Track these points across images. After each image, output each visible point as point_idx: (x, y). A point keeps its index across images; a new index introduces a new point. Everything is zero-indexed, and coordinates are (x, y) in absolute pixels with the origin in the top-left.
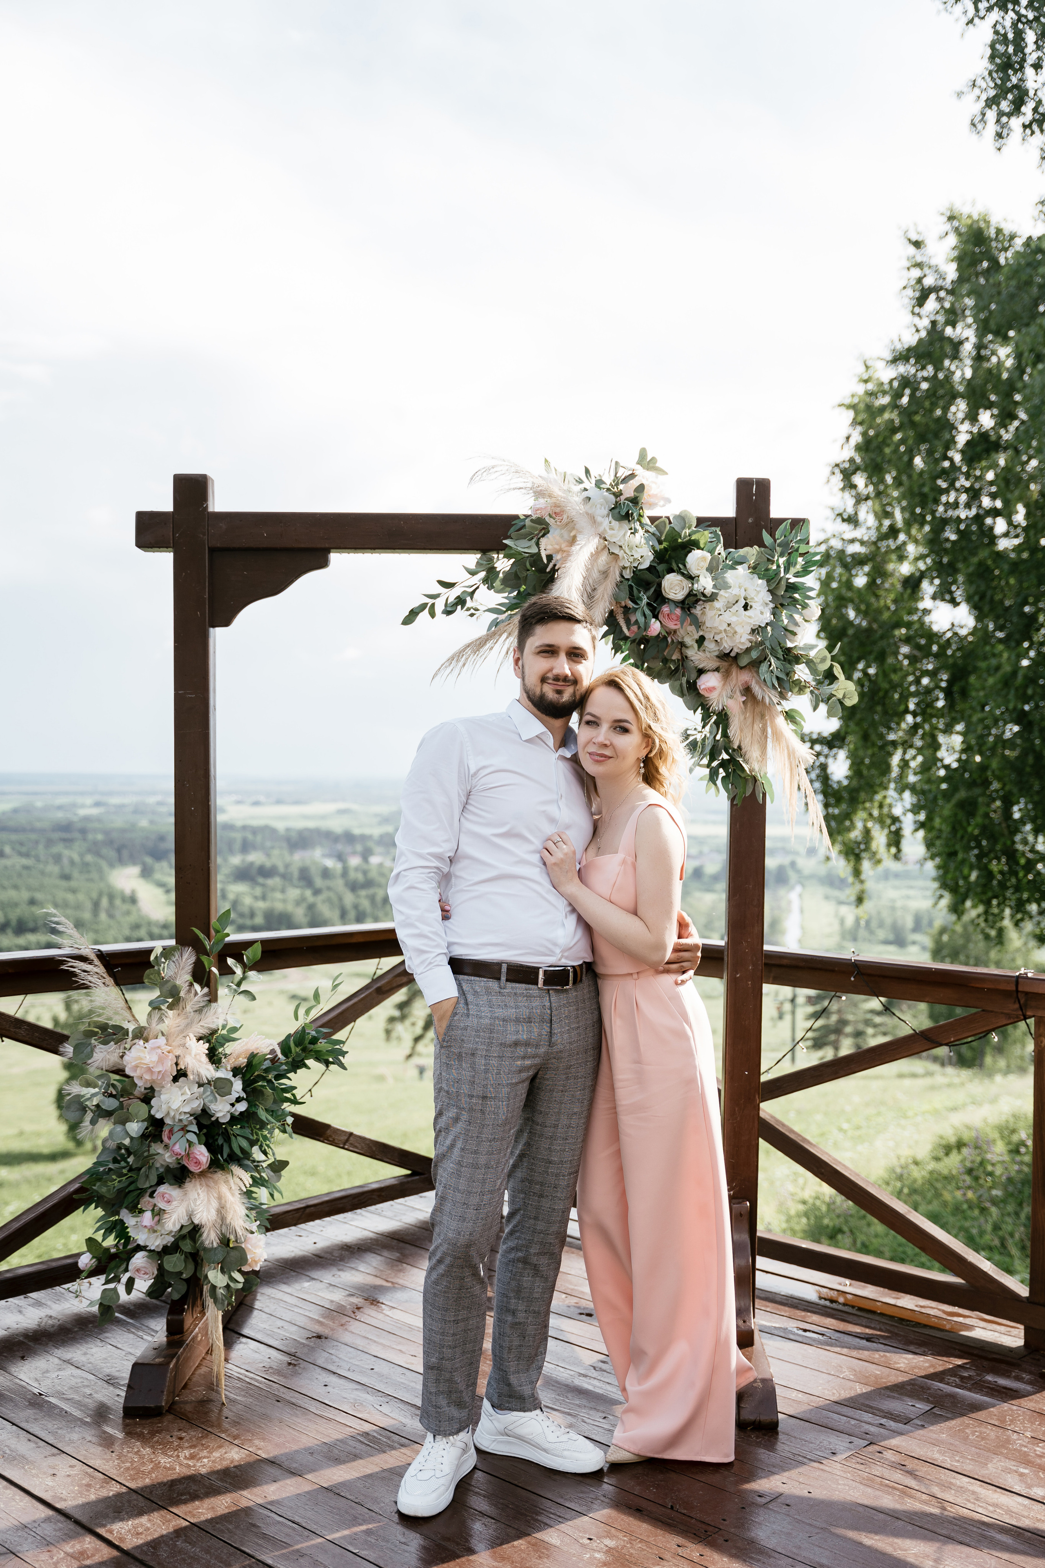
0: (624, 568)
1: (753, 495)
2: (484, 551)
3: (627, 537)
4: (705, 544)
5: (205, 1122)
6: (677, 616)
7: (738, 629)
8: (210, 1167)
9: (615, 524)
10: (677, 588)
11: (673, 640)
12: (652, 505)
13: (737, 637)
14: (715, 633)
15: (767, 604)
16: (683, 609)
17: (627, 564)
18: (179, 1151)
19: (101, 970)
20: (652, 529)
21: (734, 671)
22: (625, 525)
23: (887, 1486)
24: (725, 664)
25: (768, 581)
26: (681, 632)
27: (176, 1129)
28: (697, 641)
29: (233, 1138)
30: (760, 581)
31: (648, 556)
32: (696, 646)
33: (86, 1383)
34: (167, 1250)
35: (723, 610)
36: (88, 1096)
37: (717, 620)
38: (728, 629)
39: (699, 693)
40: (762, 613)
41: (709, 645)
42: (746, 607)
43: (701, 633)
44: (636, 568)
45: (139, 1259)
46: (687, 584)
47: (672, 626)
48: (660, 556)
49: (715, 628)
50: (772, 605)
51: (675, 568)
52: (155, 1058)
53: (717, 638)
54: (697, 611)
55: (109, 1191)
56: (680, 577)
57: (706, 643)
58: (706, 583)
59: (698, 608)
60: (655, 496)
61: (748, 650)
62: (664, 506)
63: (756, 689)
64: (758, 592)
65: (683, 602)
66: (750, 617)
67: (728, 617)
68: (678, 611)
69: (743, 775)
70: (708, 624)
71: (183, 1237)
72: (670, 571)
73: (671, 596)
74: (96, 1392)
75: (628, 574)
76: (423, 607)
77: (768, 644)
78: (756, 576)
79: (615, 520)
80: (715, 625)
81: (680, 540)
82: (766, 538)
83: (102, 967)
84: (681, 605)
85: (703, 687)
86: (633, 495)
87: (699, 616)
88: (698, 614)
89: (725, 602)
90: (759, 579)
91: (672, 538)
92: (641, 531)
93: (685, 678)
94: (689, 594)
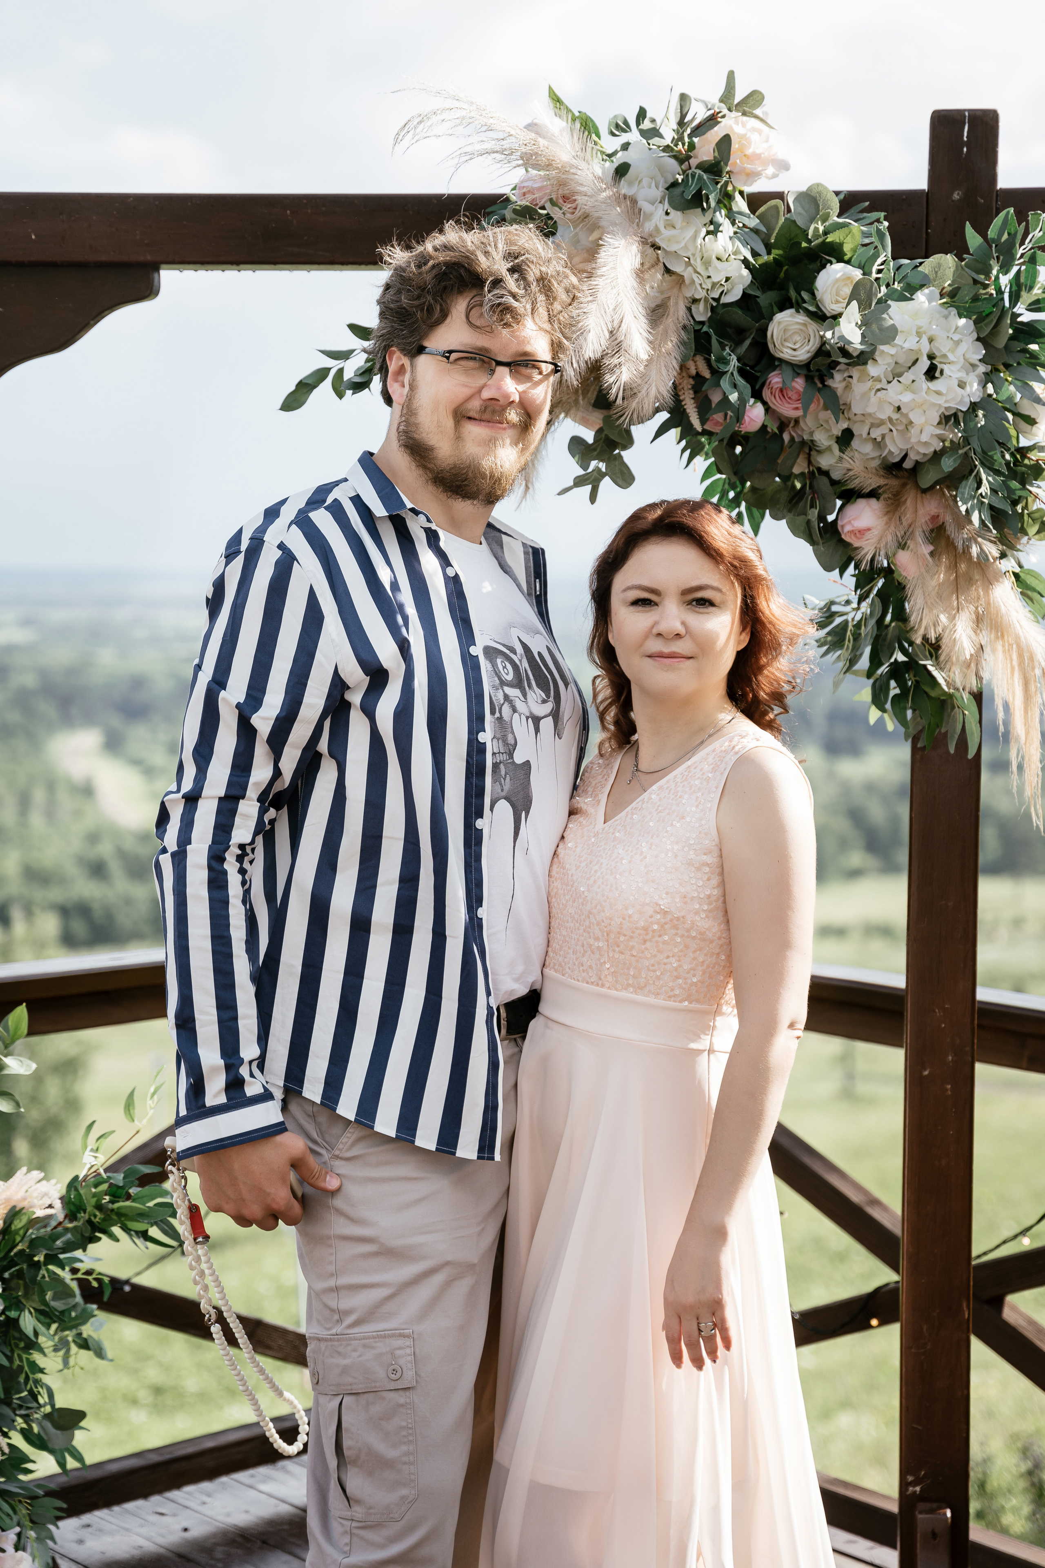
0: (695, 301)
1: (963, 144)
3: (699, 241)
4: (854, 251)
6: (798, 392)
7: (912, 416)
9: (676, 216)
10: (797, 338)
11: (790, 439)
12: (752, 176)
13: (913, 431)
14: (872, 425)
15: (974, 366)
16: (809, 379)
17: (700, 294)
20: (753, 222)
21: (910, 497)
22: (698, 219)
24: (894, 483)
25: (978, 320)
26: (808, 423)
28: (838, 440)
30: (963, 321)
31: (741, 276)
32: (836, 449)
35: (884, 381)
37: (874, 399)
38: (895, 416)
39: (844, 541)
40: (962, 385)
41: (861, 448)
42: (931, 373)
43: (845, 425)
44: (717, 300)
46: (814, 331)
47: (787, 410)
48: (764, 276)
49: (870, 415)
50: (982, 368)
51: (793, 299)
53: (876, 433)
54: (837, 382)
56: (801, 318)
57: (855, 443)
58: (850, 330)
59: (838, 376)
60: (758, 157)
61: (937, 456)
62: (775, 176)
63: (951, 531)
64: (958, 343)
65: (807, 365)
66: (938, 393)
67: (896, 394)
68: (799, 383)
69: (933, 694)
70: (856, 409)
72: (784, 305)
73: (786, 353)
75: (702, 313)
76: (321, 374)
77: (974, 443)
78: (954, 311)
79: (676, 208)
80: (870, 410)
81: (804, 245)
82: (973, 236)
84: (804, 372)
85: (848, 528)
86: (712, 158)
87: (839, 392)
88: (837, 388)
89: (888, 364)
90: (960, 316)
91: (790, 240)
92: (729, 229)
93: (816, 512)
94: (819, 350)
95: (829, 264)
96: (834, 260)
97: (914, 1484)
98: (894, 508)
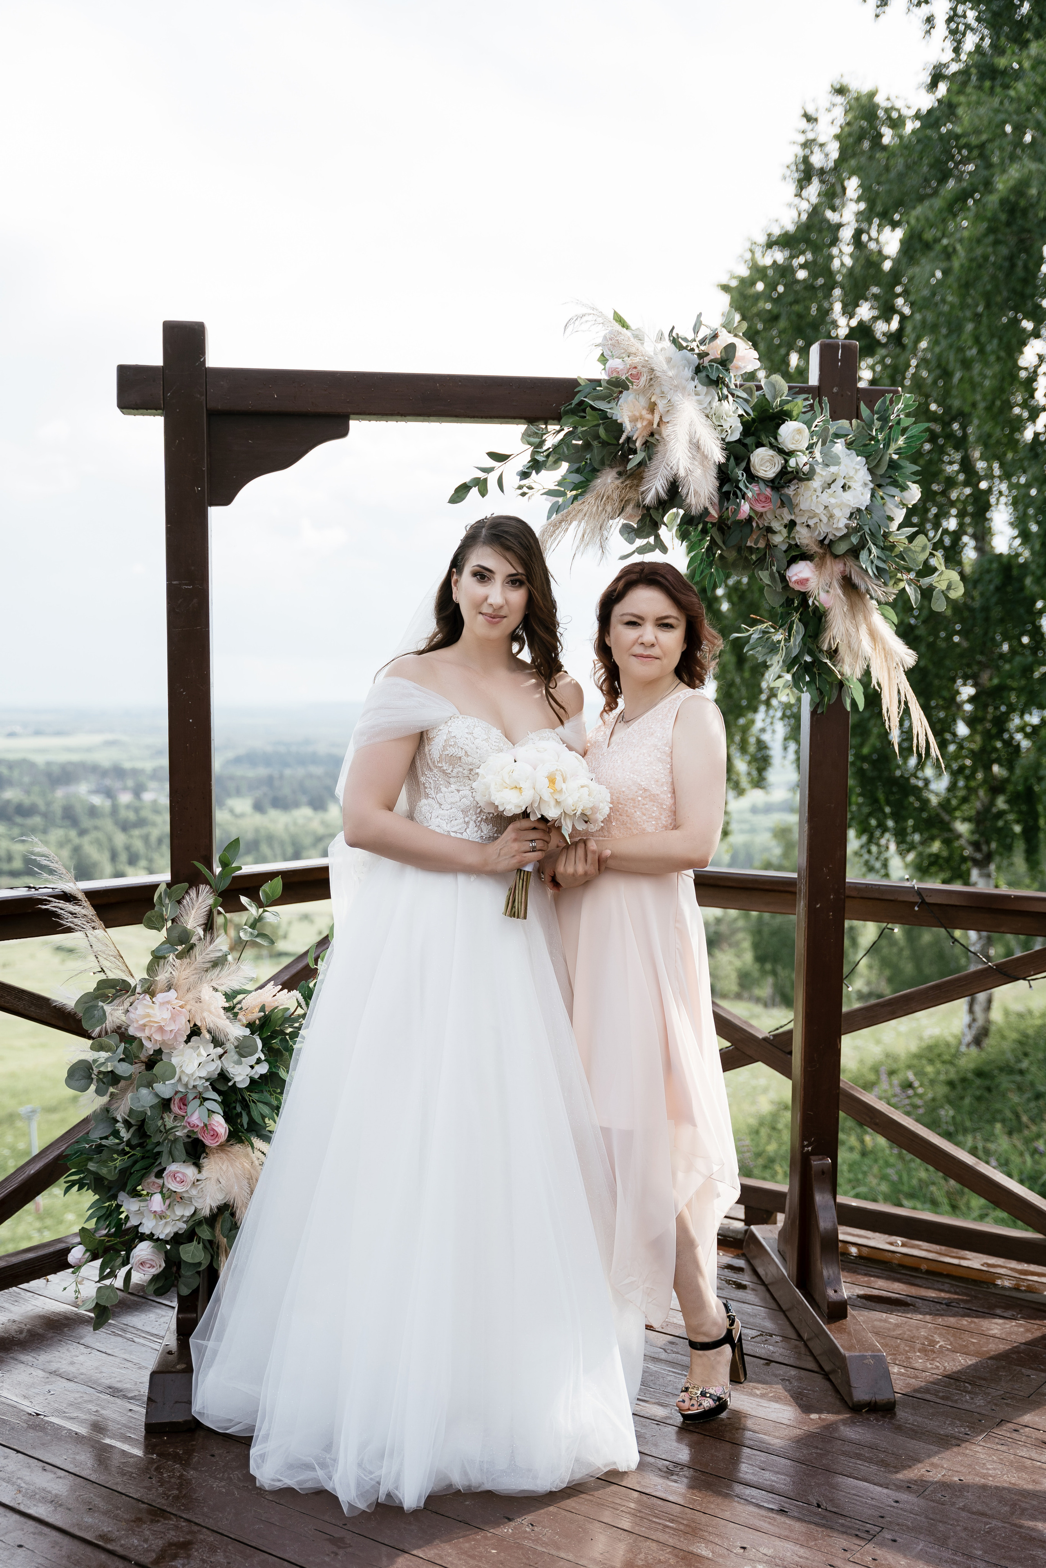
1: (839, 360)
2: (531, 420)
3: (714, 404)
4: (798, 415)
5: (223, 1088)
6: (767, 497)
8: (228, 1140)
9: (702, 389)
10: (768, 464)
11: (758, 525)
13: (833, 522)
14: (809, 517)
15: (866, 484)
16: (774, 488)
18: (197, 1122)
19: (90, 911)
20: (744, 395)
21: (829, 561)
22: (713, 391)
23: (1040, 1468)
24: (821, 551)
25: (867, 458)
26: (770, 516)
27: (191, 1097)
28: (785, 526)
29: (252, 1105)
30: (859, 458)
31: (737, 426)
32: (785, 532)
33: (86, 1398)
34: (177, 1239)
35: (820, 490)
36: (102, 1060)
37: (812, 501)
38: (824, 512)
39: (788, 585)
40: (861, 494)
42: (844, 488)
43: (793, 517)
44: (724, 440)
45: (143, 1250)
46: (779, 461)
47: (759, 509)
48: (748, 427)
49: (809, 511)
50: (872, 485)
51: (765, 441)
52: (167, 1015)
53: (811, 523)
54: (790, 491)
55: (110, 1171)
56: (771, 452)
57: (798, 528)
58: (801, 460)
59: (793, 488)
60: (743, 357)
61: (845, 537)
63: (856, 579)
64: (857, 471)
65: (772, 481)
66: (849, 499)
67: (826, 498)
68: (768, 492)
69: (830, 679)
70: (801, 506)
71: (199, 1223)
72: (760, 445)
73: (761, 473)
74: (103, 1408)
76: (473, 482)
77: (866, 529)
78: (854, 453)
79: (703, 384)
80: (810, 507)
81: (771, 410)
82: (864, 411)
83: (91, 908)
84: (772, 484)
85: (794, 579)
86: (719, 356)
87: (792, 497)
88: (791, 494)
89: (821, 480)
90: (858, 456)
91: (762, 408)
92: (730, 398)
93: (774, 568)
94: (781, 471)
95: (786, 421)
96: (788, 419)
97: (808, 1146)
98: (820, 566)
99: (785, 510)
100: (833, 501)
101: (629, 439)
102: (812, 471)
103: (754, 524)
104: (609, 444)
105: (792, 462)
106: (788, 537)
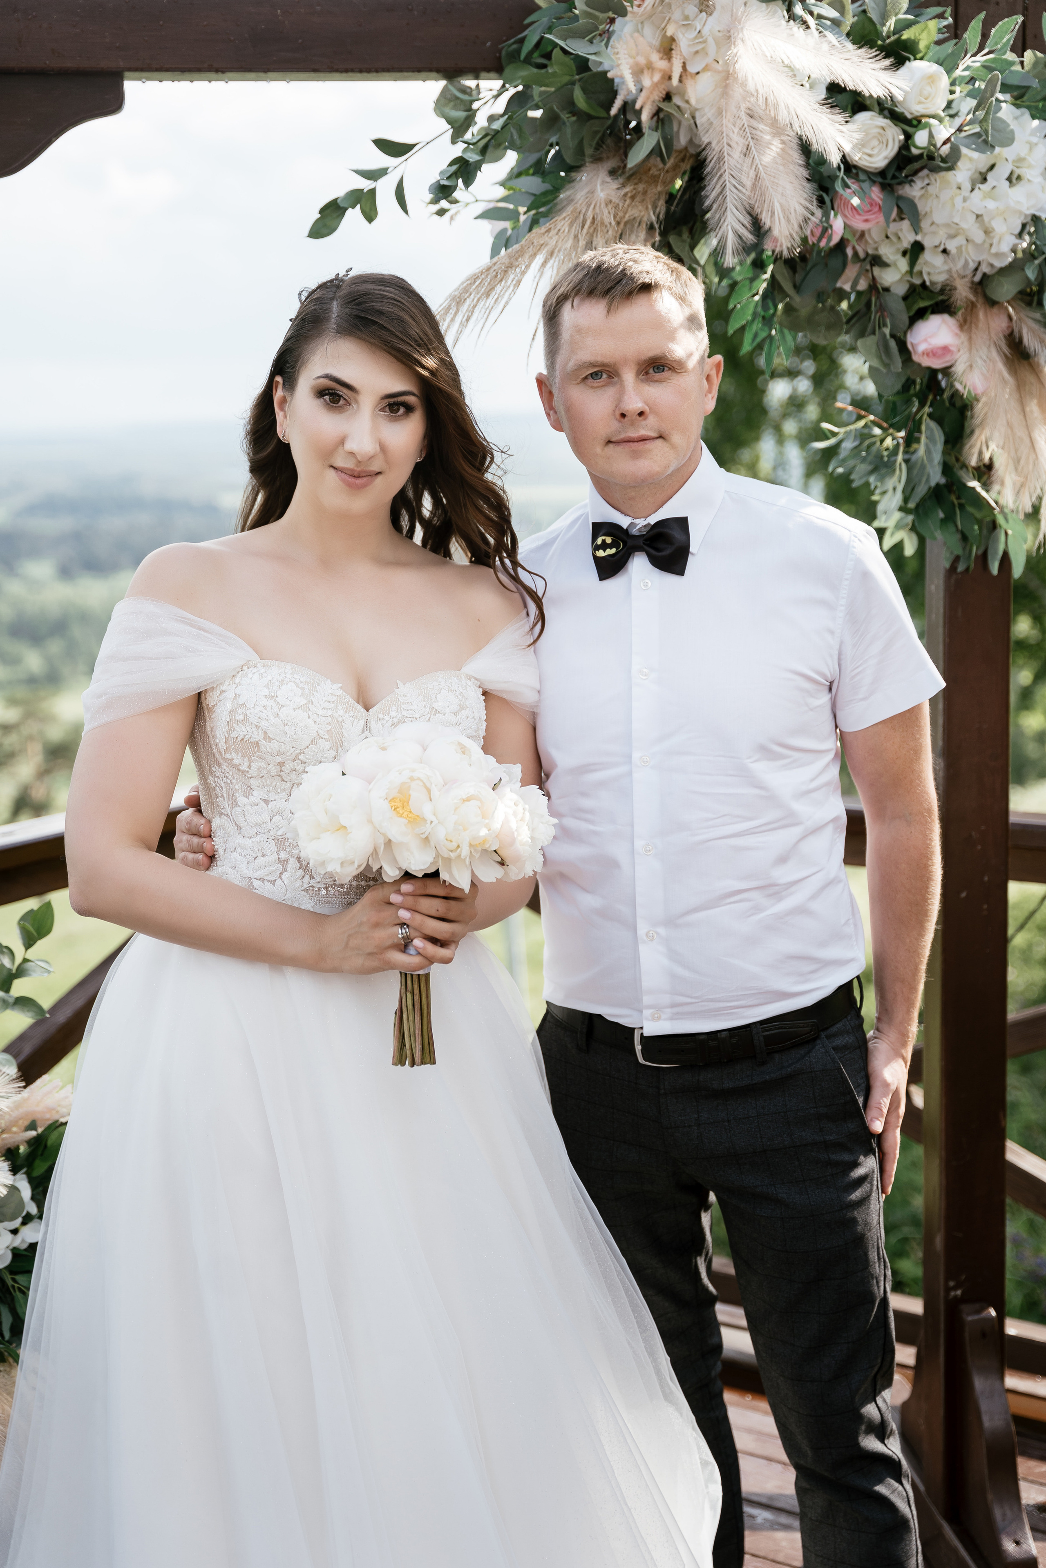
2: (452, 73)
4: (928, 48)
6: (872, 203)
7: (994, 226)
10: (875, 143)
11: (856, 254)
13: (992, 241)
14: (947, 236)
16: (885, 187)
26: (876, 236)
28: (904, 253)
30: (1036, 122)
32: (903, 264)
35: (966, 188)
38: (974, 226)
39: (910, 359)
42: (1010, 179)
43: (919, 238)
47: (859, 224)
49: (947, 224)
53: (951, 246)
54: (913, 191)
56: (880, 121)
57: (927, 255)
58: (934, 134)
59: (919, 183)
61: (1012, 269)
64: (1034, 147)
65: (882, 173)
67: (979, 201)
68: (876, 193)
70: (933, 217)
73: (863, 160)
76: (350, 198)
78: (1026, 112)
80: (952, 219)
84: (879, 180)
85: (922, 348)
87: (916, 201)
88: (914, 197)
89: (969, 170)
90: (1033, 117)
91: (863, 36)
92: (811, 21)
93: (887, 331)
94: (899, 154)
95: (907, 62)
96: (912, 58)
97: (955, 1288)
98: (966, 325)
99: (906, 224)
100: (991, 205)
101: (626, 107)
102: (955, 154)
103: (849, 252)
104: (590, 117)
105: (921, 138)
106: (911, 272)
